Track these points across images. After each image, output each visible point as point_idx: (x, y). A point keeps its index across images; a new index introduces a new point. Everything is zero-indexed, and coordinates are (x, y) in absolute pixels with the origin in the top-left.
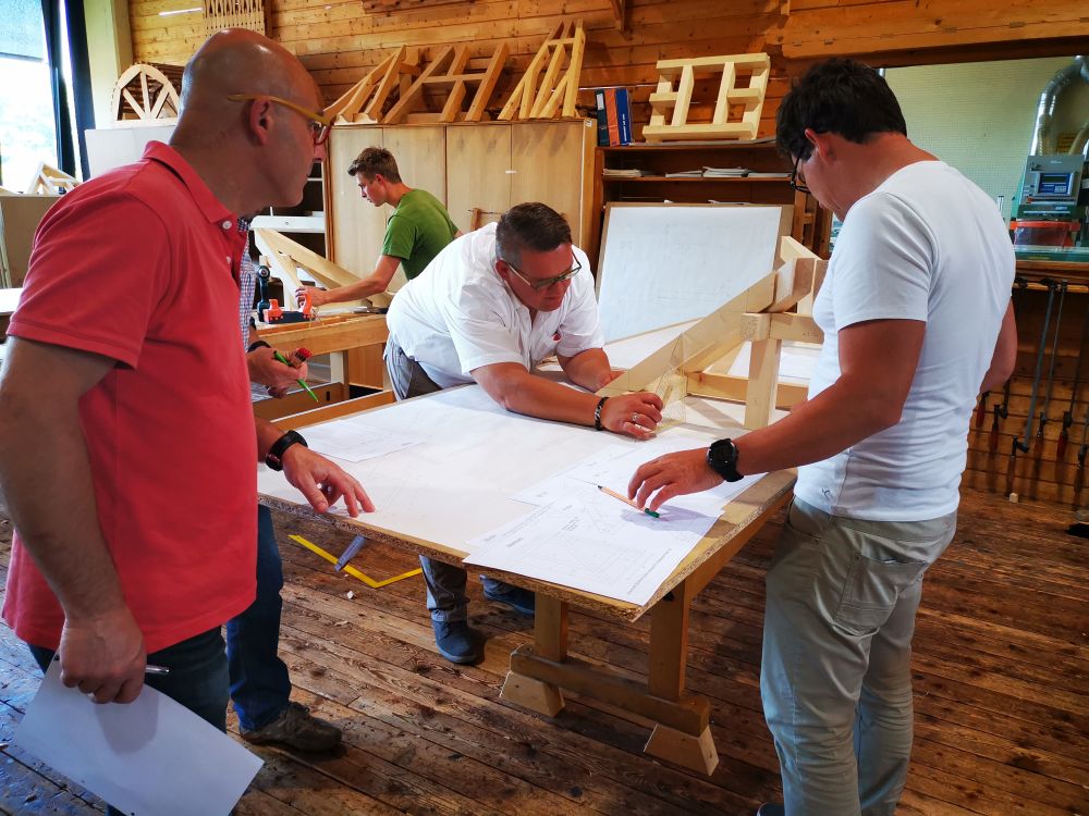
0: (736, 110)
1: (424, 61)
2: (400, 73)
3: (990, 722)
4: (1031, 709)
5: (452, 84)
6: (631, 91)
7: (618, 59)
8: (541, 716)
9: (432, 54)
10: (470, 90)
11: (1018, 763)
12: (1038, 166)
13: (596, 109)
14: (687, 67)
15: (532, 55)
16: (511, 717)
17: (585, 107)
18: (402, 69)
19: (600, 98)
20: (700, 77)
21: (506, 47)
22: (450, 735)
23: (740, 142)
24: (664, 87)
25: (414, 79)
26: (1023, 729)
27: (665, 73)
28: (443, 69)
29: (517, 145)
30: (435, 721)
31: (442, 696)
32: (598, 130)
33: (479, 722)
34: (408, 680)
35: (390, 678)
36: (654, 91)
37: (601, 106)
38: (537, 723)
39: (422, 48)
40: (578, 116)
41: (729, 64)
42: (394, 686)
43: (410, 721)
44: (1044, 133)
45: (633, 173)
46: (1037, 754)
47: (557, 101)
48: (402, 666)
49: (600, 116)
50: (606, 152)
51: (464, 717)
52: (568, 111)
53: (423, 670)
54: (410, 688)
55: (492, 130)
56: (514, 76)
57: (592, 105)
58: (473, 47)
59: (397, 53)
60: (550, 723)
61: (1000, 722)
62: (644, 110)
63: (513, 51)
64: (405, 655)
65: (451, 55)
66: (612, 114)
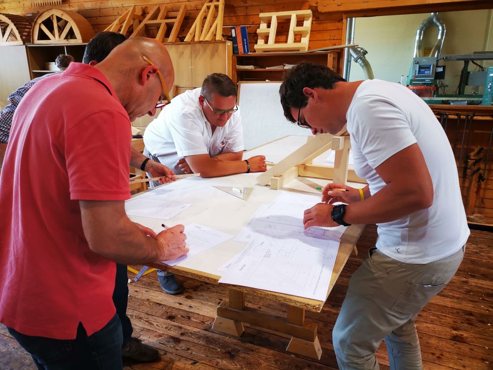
0: (298, 37)
1: (144, 13)
2: (133, 19)
3: (439, 320)
4: (455, 311)
5: (160, 24)
6: (247, 28)
7: (240, 13)
8: (234, 337)
9: (149, 10)
10: (169, 27)
11: (456, 338)
12: (418, 62)
13: (231, 36)
14: (274, 16)
15: (199, 10)
16: (219, 339)
17: (226, 36)
18: (134, 17)
19: (233, 31)
20: (280, 21)
21: (186, 6)
22: (190, 351)
23: (301, 52)
24: (263, 26)
25: (140, 22)
26: (453, 321)
27: (263, 19)
28: (155, 17)
29: (194, 54)
30: (182, 345)
31: (183, 331)
32: (233, 47)
33: (203, 343)
34: (164, 323)
35: (155, 324)
36: (259, 28)
37: (234, 35)
38: (232, 341)
39: (143, 7)
40: (223, 40)
41: (294, 15)
42: (158, 328)
43: (168, 346)
44: (419, 47)
45: (251, 67)
46: (463, 334)
47: (213, 33)
48: (161, 317)
49: (234, 40)
50: (237, 57)
51: (196, 341)
52: (219, 37)
53: (171, 318)
54: (166, 328)
55: (181, 47)
56: (190, 20)
57: (230, 34)
58: (169, 6)
59: (131, 9)
60: (239, 340)
61: (443, 319)
62: (254, 37)
63: (189, 8)
64: (161, 311)
65: (158, 10)
66: (239, 39)
